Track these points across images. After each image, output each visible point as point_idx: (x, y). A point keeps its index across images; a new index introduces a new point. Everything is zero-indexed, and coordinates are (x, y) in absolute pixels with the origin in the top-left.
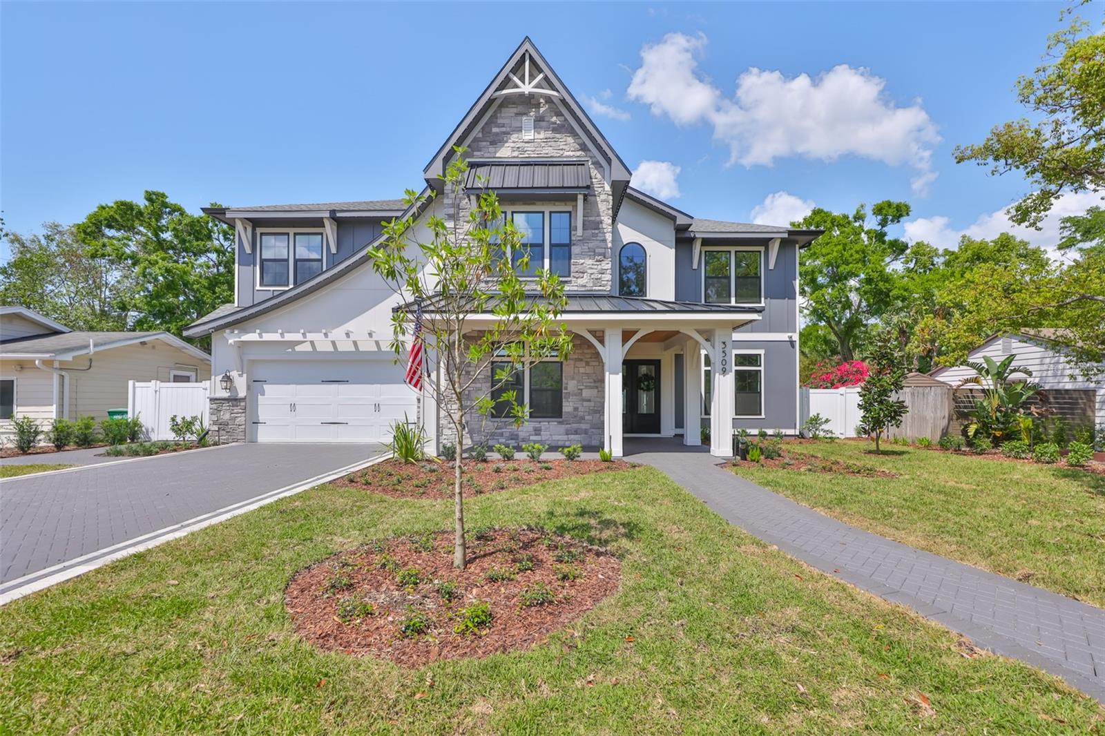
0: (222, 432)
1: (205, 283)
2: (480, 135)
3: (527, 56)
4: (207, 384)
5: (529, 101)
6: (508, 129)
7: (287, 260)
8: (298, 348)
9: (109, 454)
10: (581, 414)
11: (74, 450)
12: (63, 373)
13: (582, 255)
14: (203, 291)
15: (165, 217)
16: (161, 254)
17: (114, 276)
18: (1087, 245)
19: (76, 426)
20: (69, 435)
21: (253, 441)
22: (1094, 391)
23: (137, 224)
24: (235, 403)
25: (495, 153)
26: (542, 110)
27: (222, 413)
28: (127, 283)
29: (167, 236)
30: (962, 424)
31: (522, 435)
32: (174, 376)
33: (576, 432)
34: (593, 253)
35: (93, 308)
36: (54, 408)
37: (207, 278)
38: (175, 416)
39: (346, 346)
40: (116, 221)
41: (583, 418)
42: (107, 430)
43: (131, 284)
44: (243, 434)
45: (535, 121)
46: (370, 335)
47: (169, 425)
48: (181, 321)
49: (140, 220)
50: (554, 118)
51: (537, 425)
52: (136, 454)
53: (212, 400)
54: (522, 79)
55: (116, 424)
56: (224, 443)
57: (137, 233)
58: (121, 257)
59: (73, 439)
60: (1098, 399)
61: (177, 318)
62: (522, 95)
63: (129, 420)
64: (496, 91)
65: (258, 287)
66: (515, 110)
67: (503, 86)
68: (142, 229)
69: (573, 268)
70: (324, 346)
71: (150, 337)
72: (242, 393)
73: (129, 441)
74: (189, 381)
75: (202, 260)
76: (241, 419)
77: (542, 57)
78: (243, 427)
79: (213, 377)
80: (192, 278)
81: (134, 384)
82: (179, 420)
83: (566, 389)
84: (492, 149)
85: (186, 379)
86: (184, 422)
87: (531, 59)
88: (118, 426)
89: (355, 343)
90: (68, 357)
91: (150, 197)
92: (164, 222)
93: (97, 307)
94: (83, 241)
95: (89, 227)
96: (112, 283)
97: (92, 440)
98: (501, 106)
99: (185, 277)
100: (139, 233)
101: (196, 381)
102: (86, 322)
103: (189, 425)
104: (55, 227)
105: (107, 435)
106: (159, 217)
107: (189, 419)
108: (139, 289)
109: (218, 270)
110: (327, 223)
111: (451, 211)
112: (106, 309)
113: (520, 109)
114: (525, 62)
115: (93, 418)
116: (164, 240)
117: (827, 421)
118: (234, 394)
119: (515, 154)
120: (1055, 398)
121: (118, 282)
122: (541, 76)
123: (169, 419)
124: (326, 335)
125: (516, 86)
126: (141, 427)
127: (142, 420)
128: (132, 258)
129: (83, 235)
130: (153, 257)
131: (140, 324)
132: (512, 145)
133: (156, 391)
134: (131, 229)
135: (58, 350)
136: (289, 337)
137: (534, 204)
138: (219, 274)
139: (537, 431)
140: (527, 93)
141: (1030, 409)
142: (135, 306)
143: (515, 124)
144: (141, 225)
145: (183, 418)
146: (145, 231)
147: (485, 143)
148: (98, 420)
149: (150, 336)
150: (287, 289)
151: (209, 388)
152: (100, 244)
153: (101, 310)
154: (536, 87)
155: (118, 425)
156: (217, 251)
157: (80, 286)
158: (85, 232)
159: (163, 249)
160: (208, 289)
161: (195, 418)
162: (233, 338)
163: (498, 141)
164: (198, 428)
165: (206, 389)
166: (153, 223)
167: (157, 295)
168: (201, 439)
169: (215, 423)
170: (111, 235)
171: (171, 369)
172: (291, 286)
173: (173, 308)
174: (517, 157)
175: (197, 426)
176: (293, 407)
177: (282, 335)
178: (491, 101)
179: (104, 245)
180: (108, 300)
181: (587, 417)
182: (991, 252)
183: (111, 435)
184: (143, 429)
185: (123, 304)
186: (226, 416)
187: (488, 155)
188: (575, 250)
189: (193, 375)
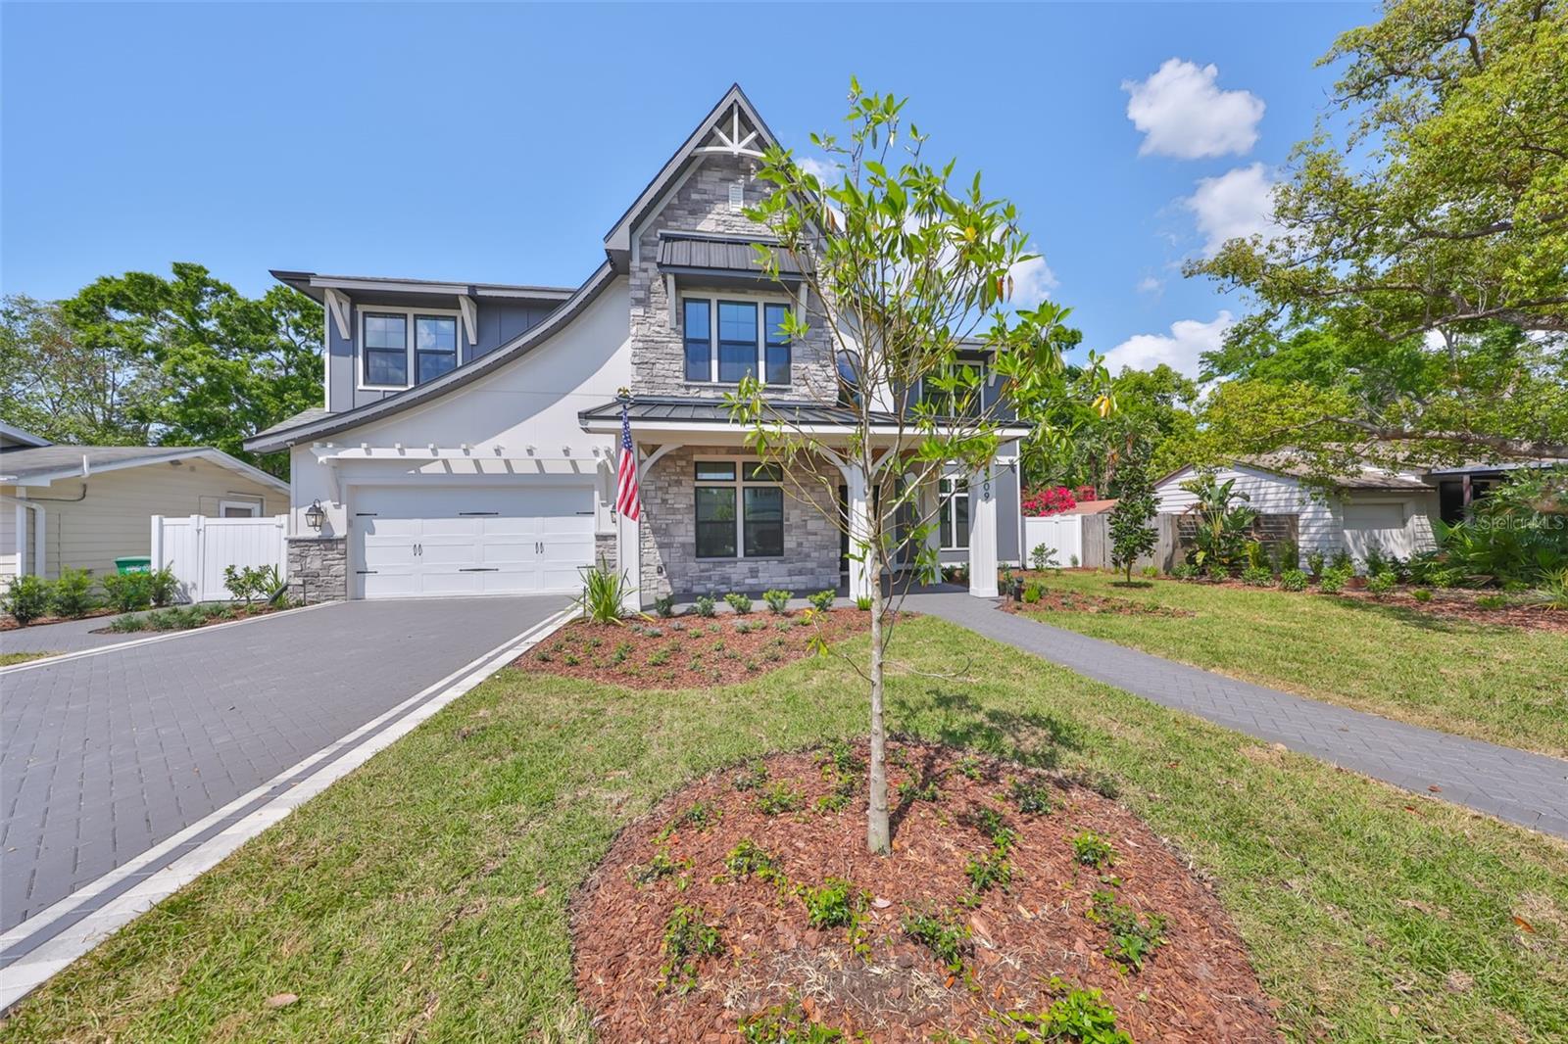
0: (309, 587)
1: (269, 388)
2: (676, 201)
3: (736, 109)
4: (283, 519)
5: (736, 165)
6: (711, 197)
7: (404, 351)
8: (424, 470)
9: (116, 629)
10: (806, 550)
11: (52, 622)
12: (34, 506)
13: (803, 358)
14: (265, 398)
15: (206, 299)
16: (199, 346)
17: (126, 375)
18: (1223, 379)
19: (56, 585)
20: (42, 600)
21: (359, 598)
22: (1298, 516)
23: (161, 305)
24: (329, 545)
25: (696, 225)
26: (753, 178)
27: (308, 560)
28: (147, 386)
29: (211, 325)
30: (1186, 552)
31: (735, 578)
32: (227, 509)
33: (800, 573)
34: (816, 357)
35: (91, 417)
36: (18, 558)
37: (271, 381)
38: (233, 567)
39: (494, 467)
40: (129, 299)
41: (808, 556)
42: (115, 589)
43: (153, 386)
44: (342, 588)
45: (744, 190)
46: (530, 452)
47: (222, 579)
48: (234, 436)
49: (166, 300)
50: (768, 189)
51: (753, 565)
52: (166, 626)
53: (292, 542)
54: (730, 135)
55: (130, 580)
56: (312, 603)
57: (162, 319)
58: (135, 349)
59: (49, 607)
60: (1301, 523)
61: (226, 432)
62: (728, 156)
63: (153, 574)
64: (697, 146)
65: (361, 386)
66: (719, 175)
67: (706, 141)
68: (169, 312)
69: (793, 374)
70: (462, 465)
71: (187, 455)
72: (340, 531)
73: (153, 604)
74: (250, 516)
75: (263, 358)
76: (339, 568)
77: (754, 111)
78: (343, 578)
79: (293, 510)
80: (249, 381)
81: (161, 521)
82: (239, 572)
83: (788, 520)
84: (691, 220)
85: (247, 513)
86: (247, 574)
87: (741, 111)
88: (134, 583)
89: (507, 462)
90: (44, 481)
91: (180, 270)
92: (204, 305)
93: (99, 418)
94: (75, 325)
95: (84, 306)
96: (123, 384)
97: (86, 606)
98: (702, 168)
99: (239, 379)
100: (165, 318)
101: (262, 516)
102: (78, 434)
103: (255, 579)
104: (25, 302)
105: (114, 596)
106: (196, 299)
107: (255, 569)
108: (167, 393)
109: (287, 373)
110: (464, 303)
111: (641, 294)
112: (114, 419)
113: (726, 173)
114: (735, 116)
115: (89, 572)
116: (205, 330)
117: (1054, 551)
118: (328, 533)
119: (721, 229)
120: (1266, 523)
121: (133, 382)
122: (753, 135)
123: (223, 571)
124: (467, 452)
125: (722, 144)
126: (173, 582)
127: (176, 573)
128: (154, 350)
129: (73, 316)
130: (189, 350)
131: (168, 439)
132: (717, 217)
133: (198, 531)
134: (153, 311)
135: (23, 471)
136: (411, 454)
137: (745, 292)
138: (288, 378)
139: (754, 573)
140: (736, 153)
141: (1250, 534)
142: (160, 415)
143: (720, 191)
144: (170, 308)
145: (247, 569)
146: (174, 316)
147: (681, 212)
148: (97, 575)
149: (186, 452)
150: (404, 389)
151: (286, 526)
152: (102, 328)
153: (105, 420)
154: (746, 147)
155: (135, 581)
156: (287, 348)
157: (69, 386)
158: (77, 312)
159: (203, 341)
160: (275, 396)
161: (266, 569)
162: (324, 454)
163: (699, 210)
164: (269, 581)
165: (281, 527)
166: (188, 306)
167: (196, 401)
168: (275, 599)
169: (297, 574)
170: (120, 319)
171: (220, 499)
172: (411, 386)
173: (221, 420)
174: (723, 233)
175: (269, 580)
176: (418, 549)
177: (401, 451)
178: (690, 159)
179: (108, 331)
180: (117, 407)
181: (813, 555)
182: (1152, 383)
183: (121, 597)
184: (178, 585)
185: (141, 412)
186: (315, 564)
187: (687, 227)
188: (796, 351)
189: (256, 507)
